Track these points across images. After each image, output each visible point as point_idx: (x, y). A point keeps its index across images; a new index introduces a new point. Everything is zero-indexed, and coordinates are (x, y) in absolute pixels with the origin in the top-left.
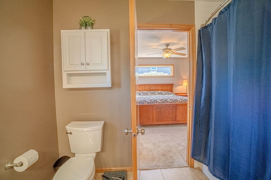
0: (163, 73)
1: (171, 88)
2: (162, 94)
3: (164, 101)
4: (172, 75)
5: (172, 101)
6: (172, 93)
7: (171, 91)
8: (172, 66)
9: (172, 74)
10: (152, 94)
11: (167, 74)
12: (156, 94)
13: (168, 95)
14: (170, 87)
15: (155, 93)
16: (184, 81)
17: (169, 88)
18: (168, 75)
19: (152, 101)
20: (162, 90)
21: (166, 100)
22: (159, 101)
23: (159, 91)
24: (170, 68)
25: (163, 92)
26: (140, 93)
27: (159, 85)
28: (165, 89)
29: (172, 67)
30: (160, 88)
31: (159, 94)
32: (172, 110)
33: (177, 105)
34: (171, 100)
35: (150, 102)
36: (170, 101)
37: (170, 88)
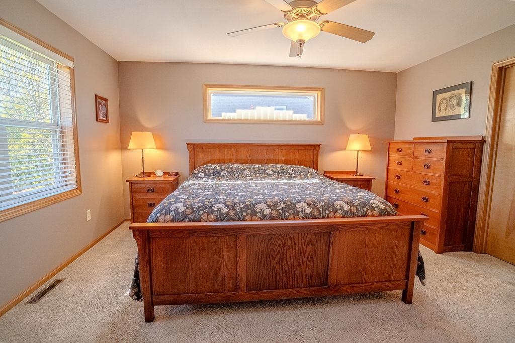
0: (293, 111)
1: (312, 157)
2: (285, 174)
3: (282, 209)
4: (319, 120)
5: (315, 211)
6: (314, 171)
7: (315, 165)
8: (320, 93)
9: (317, 117)
10: (256, 174)
11: (303, 117)
12: (268, 175)
13: (302, 179)
14: (312, 153)
15: (265, 170)
16: (352, 136)
17: (308, 156)
18: (307, 120)
19: (238, 207)
20: (287, 162)
21: (291, 208)
22: (262, 211)
23: (278, 166)
24: (313, 100)
25: (289, 166)
26: (219, 168)
27: (280, 146)
28: (297, 158)
29: (317, 95)
30: (282, 157)
31: (276, 173)
32: (313, 245)
33: (333, 227)
34: (309, 205)
35: (227, 214)
36: (308, 210)
37: (310, 155)
